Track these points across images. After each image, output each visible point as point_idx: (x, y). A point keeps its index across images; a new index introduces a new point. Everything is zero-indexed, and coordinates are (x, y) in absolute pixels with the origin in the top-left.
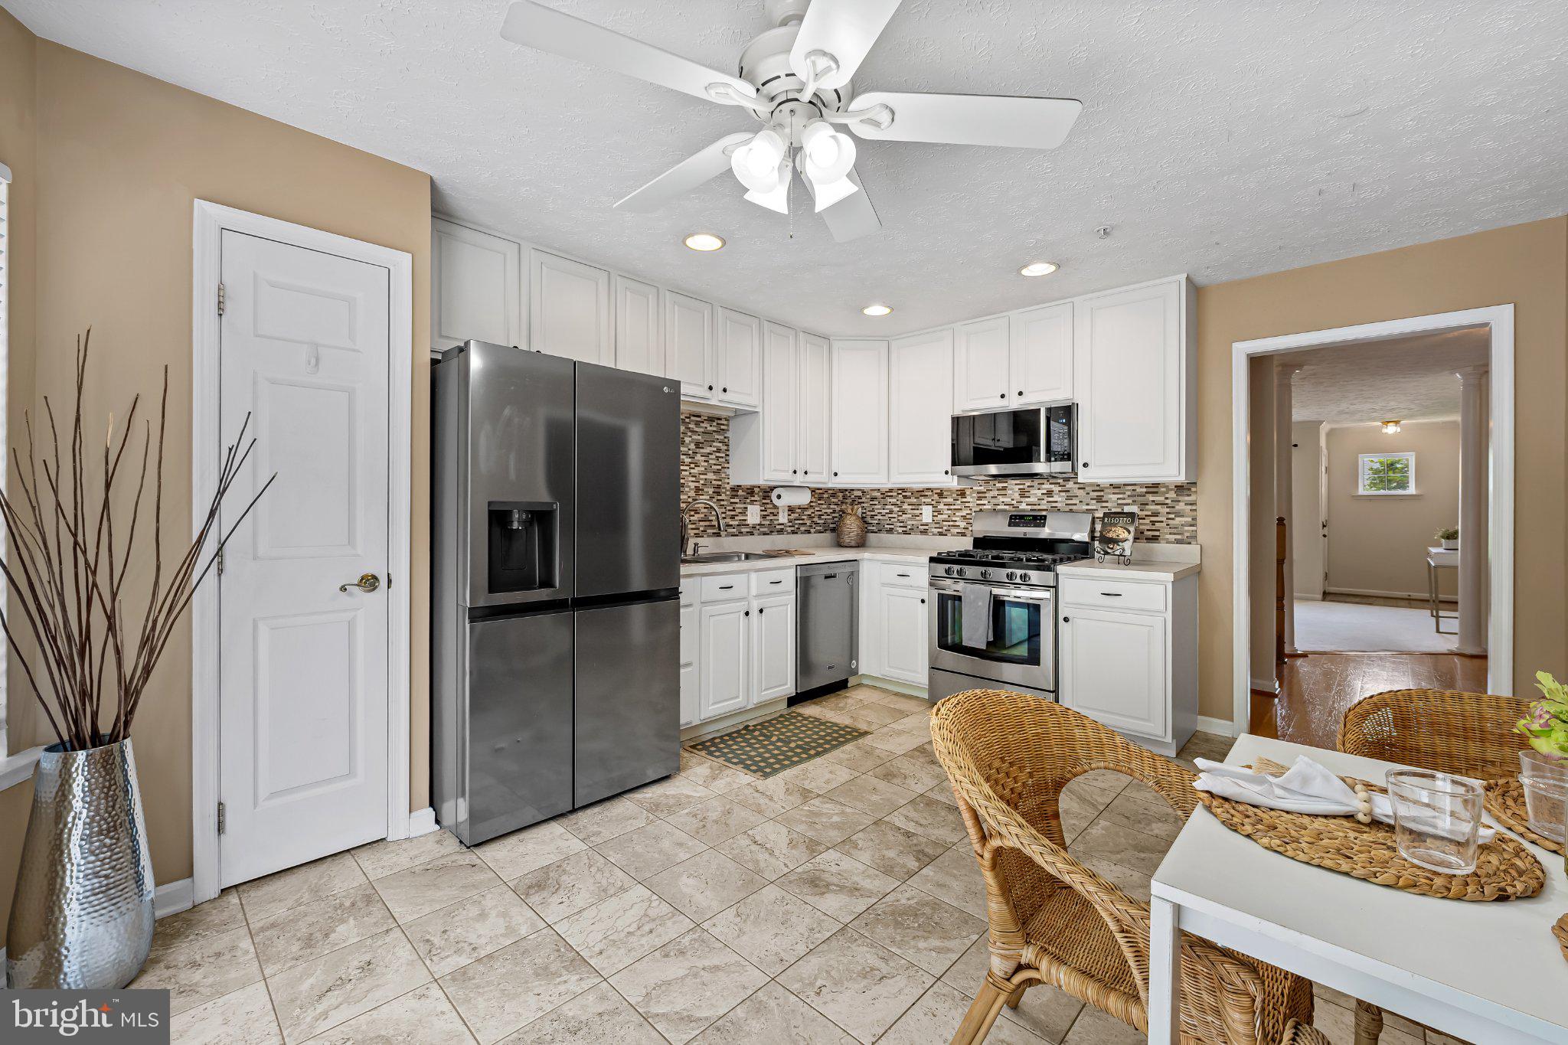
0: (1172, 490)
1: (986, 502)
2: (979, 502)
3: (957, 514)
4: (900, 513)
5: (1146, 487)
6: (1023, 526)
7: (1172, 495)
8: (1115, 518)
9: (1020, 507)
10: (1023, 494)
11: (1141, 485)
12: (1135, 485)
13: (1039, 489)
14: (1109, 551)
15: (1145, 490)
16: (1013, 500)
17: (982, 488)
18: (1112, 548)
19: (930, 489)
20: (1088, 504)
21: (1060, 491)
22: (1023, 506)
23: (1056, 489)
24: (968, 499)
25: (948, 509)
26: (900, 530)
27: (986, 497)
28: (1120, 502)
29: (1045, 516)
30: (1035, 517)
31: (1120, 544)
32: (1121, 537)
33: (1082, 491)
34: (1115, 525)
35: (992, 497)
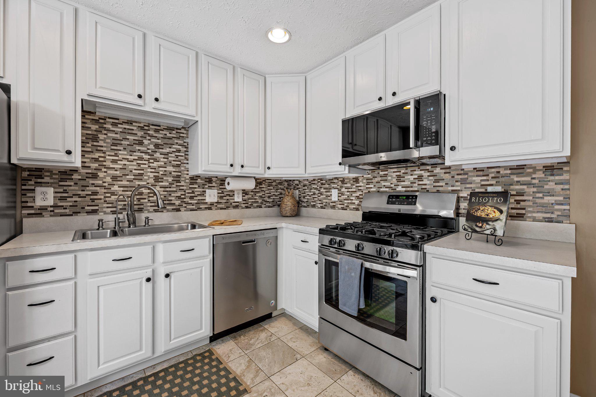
0: (540, 170)
1: (372, 186)
2: (367, 186)
3: (353, 195)
4: (319, 195)
5: (510, 169)
6: (398, 204)
7: (540, 175)
8: (483, 197)
9: (397, 189)
10: (400, 178)
11: (506, 168)
12: (499, 167)
13: (412, 175)
14: (478, 229)
15: (509, 172)
16: (391, 184)
17: (369, 176)
18: (481, 227)
19: (337, 178)
20: (452, 186)
21: (428, 176)
22: (399, 189)
23: (426, 174)
24: (361, 184)
25: (347, 192)
26: (319, 205)
27: (372, 182)
28: (483, 183)
29: (416, 196)
30: (408, 197)
31: (490, 223)
32: (491, 216)
33: (447, 175)
34: (484, 205)
35: (377, 182)
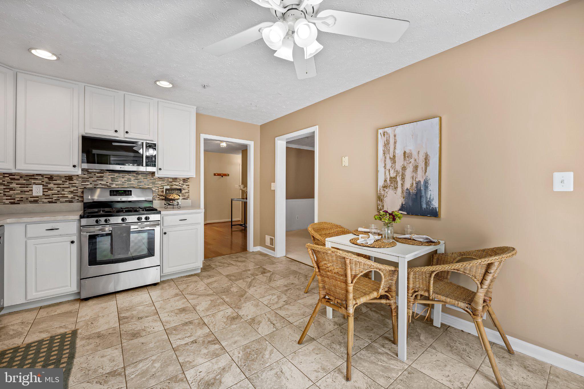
0: (181, 180)
1: (89, 184)
2: (83, 183)
3: (65, 190)
4: (7, 190)
5: (172, 179)
6: (119, 196)
7: (182, 182)
8: (172, 191)
9: (112, 186)
10: (113, 179)
11: (171, 178)
12: (168, 178)
13: (123, 178)
14: (171, 204)
15: (172, 180)
16: (107, 183)
17: (86, 176)
19: (41, 175)
20: (148, 185)
21: (134, 179)
22: (114, 186)
23: (133, 178)
24: (75, 181)
25: (57, 187)
26: (7, 201)
27: (89, 181)
28: (162, 184)
29: (131, 191)
30: (125, 191)
31: (176, 201)
32: (176, 198)
33: (145, 179)
34: (172, 194)
35: (93, 181)
